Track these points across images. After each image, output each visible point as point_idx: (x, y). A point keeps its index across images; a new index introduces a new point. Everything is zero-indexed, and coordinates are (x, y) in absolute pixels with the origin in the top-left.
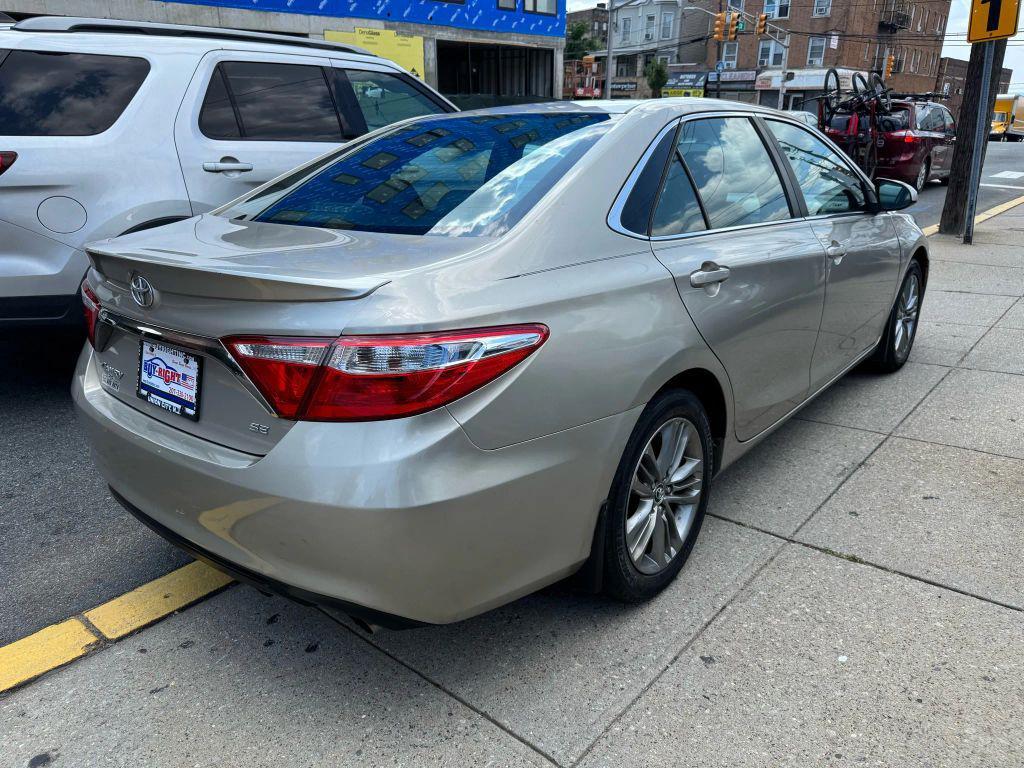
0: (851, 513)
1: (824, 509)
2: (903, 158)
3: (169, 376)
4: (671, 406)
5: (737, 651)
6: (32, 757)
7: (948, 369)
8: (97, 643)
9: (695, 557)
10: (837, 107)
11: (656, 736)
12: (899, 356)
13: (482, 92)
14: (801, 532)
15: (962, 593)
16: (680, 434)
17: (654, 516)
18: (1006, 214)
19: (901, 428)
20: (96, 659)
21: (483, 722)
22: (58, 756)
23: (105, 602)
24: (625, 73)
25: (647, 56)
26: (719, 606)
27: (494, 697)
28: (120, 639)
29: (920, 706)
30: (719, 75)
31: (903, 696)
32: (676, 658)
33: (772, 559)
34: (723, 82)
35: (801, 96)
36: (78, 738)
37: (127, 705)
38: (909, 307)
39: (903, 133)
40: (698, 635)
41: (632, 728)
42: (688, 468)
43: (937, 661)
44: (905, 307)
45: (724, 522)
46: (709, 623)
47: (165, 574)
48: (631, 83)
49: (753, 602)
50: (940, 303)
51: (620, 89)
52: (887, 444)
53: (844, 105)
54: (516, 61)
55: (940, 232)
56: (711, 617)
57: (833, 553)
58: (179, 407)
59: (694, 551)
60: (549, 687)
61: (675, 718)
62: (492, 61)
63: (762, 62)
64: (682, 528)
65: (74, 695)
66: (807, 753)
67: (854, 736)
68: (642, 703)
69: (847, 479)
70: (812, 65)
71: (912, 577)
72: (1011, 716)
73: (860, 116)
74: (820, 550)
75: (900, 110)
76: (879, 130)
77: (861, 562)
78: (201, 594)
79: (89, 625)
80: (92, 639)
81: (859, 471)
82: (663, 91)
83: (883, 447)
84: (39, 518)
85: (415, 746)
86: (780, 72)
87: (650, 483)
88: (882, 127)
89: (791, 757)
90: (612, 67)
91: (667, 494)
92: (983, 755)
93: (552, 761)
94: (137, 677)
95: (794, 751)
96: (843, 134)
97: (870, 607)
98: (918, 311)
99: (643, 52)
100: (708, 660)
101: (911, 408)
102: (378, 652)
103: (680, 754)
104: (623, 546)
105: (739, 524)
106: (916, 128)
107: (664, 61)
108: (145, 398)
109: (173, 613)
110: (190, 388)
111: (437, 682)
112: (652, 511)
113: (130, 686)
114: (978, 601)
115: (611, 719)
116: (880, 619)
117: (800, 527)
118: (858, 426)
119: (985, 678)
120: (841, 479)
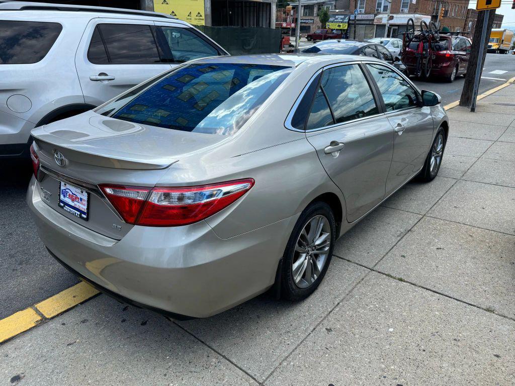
0: (402, 256)
1: (389, 254)
2: (444, 65)
3: (74, 198)
4: (316, 210)
5: (342, 326)
6: (12, 377)
7: (456, 181)
8: (41, 320)
9: (327, 278)
10: (413, 38)
11: (303, 367)
12: (432, 174)
13: (234, 25)
14: (378, 265)
15: (450, 297)
16: (319, 222)
17: (306, 261)
18: (494, 94)
19: (430, 212)
20: (41, 328)
21: (223, 360)
22: (24, 376)
23: (44, 299)
24: (308, 15)
25: (319, 5)
26: (336, 303)
27: (229, 348)
28: (53, 318)
29: (424, 353)
30: (355, 17)
31: (417, 348)
32: (314, 329)
33: (363, 279)
34: (358, 20)
35: (397, 28)
36: (33, 368)
37: (56, 352)
38: (438, 150)
39: (445, 52)
40: (325, 318)
41: (292, 363)
42: (324, 237)
43: (434, 331)
44: (436, 150)
45: (341, 260)
46: (331, 312)
47: (73, 285)
48: (311, 20)
49: (352, 301)
50: (456, 144)
51: (305, 23)
52: (423, 220)
53: (416, 37)
54: (252, 8)
55: (460, 105)
56: (331, 309)
57: (391, 277)
58: (79, 213)
59: (326, 275)
60: (255, 343)
61: (312, 359)
62: (240, 8)
63: (378, 10)
64: (320, 266)
65: (31, 346)
66: (370, 375)
67: (392, 367)
68: (297, 351)
69: (402, 238)
70: (403, 12)
71: (427, 289)
72: (465, 358)
73: (424, 43)
74: (386, 275)
75: (444, 40)
76: (433, 50)
77: (404, 281)
78: (91, 295)
79: (38, 312)
80: (39, 318)
81: (407, 235)
82: (327, 24)
83: (420, 221)
84: (12, 256)
85: (191, 372)
86: (386, 16)
87: (304, 246)
88: (435, 48)
89: (363, 377)
90: (301, 11)
91: (313, 250)
92: (450, 377)
93: (254, 379)
94: (61, 338)
95: (365, 375)
96: (415, 51)
97: (406, 304)
98: (443, 152)
99: (317, 3)
100: (329, 330)
101: (436, 201)
102: (175, 325)
103: (313, 376)
104: (291, 277)
105: (349, 261)
106: (452, 49)
107: (328, 8)
108: (62, 207)
109: (78, 304)
110: (84, 205)
111: (203, 340)
112: (306, 259)
113: (57, 342)
114: (456, 301)
115: (282, 359)
116: (410, 310)
117: (377, 263)
118: (410, 210)
119: (455, 340)
120: (399, 238)
